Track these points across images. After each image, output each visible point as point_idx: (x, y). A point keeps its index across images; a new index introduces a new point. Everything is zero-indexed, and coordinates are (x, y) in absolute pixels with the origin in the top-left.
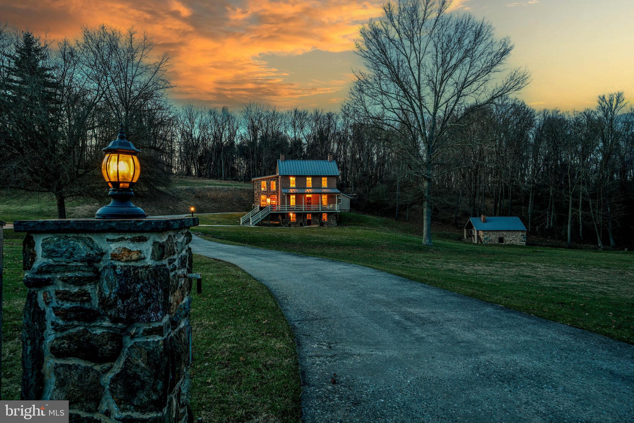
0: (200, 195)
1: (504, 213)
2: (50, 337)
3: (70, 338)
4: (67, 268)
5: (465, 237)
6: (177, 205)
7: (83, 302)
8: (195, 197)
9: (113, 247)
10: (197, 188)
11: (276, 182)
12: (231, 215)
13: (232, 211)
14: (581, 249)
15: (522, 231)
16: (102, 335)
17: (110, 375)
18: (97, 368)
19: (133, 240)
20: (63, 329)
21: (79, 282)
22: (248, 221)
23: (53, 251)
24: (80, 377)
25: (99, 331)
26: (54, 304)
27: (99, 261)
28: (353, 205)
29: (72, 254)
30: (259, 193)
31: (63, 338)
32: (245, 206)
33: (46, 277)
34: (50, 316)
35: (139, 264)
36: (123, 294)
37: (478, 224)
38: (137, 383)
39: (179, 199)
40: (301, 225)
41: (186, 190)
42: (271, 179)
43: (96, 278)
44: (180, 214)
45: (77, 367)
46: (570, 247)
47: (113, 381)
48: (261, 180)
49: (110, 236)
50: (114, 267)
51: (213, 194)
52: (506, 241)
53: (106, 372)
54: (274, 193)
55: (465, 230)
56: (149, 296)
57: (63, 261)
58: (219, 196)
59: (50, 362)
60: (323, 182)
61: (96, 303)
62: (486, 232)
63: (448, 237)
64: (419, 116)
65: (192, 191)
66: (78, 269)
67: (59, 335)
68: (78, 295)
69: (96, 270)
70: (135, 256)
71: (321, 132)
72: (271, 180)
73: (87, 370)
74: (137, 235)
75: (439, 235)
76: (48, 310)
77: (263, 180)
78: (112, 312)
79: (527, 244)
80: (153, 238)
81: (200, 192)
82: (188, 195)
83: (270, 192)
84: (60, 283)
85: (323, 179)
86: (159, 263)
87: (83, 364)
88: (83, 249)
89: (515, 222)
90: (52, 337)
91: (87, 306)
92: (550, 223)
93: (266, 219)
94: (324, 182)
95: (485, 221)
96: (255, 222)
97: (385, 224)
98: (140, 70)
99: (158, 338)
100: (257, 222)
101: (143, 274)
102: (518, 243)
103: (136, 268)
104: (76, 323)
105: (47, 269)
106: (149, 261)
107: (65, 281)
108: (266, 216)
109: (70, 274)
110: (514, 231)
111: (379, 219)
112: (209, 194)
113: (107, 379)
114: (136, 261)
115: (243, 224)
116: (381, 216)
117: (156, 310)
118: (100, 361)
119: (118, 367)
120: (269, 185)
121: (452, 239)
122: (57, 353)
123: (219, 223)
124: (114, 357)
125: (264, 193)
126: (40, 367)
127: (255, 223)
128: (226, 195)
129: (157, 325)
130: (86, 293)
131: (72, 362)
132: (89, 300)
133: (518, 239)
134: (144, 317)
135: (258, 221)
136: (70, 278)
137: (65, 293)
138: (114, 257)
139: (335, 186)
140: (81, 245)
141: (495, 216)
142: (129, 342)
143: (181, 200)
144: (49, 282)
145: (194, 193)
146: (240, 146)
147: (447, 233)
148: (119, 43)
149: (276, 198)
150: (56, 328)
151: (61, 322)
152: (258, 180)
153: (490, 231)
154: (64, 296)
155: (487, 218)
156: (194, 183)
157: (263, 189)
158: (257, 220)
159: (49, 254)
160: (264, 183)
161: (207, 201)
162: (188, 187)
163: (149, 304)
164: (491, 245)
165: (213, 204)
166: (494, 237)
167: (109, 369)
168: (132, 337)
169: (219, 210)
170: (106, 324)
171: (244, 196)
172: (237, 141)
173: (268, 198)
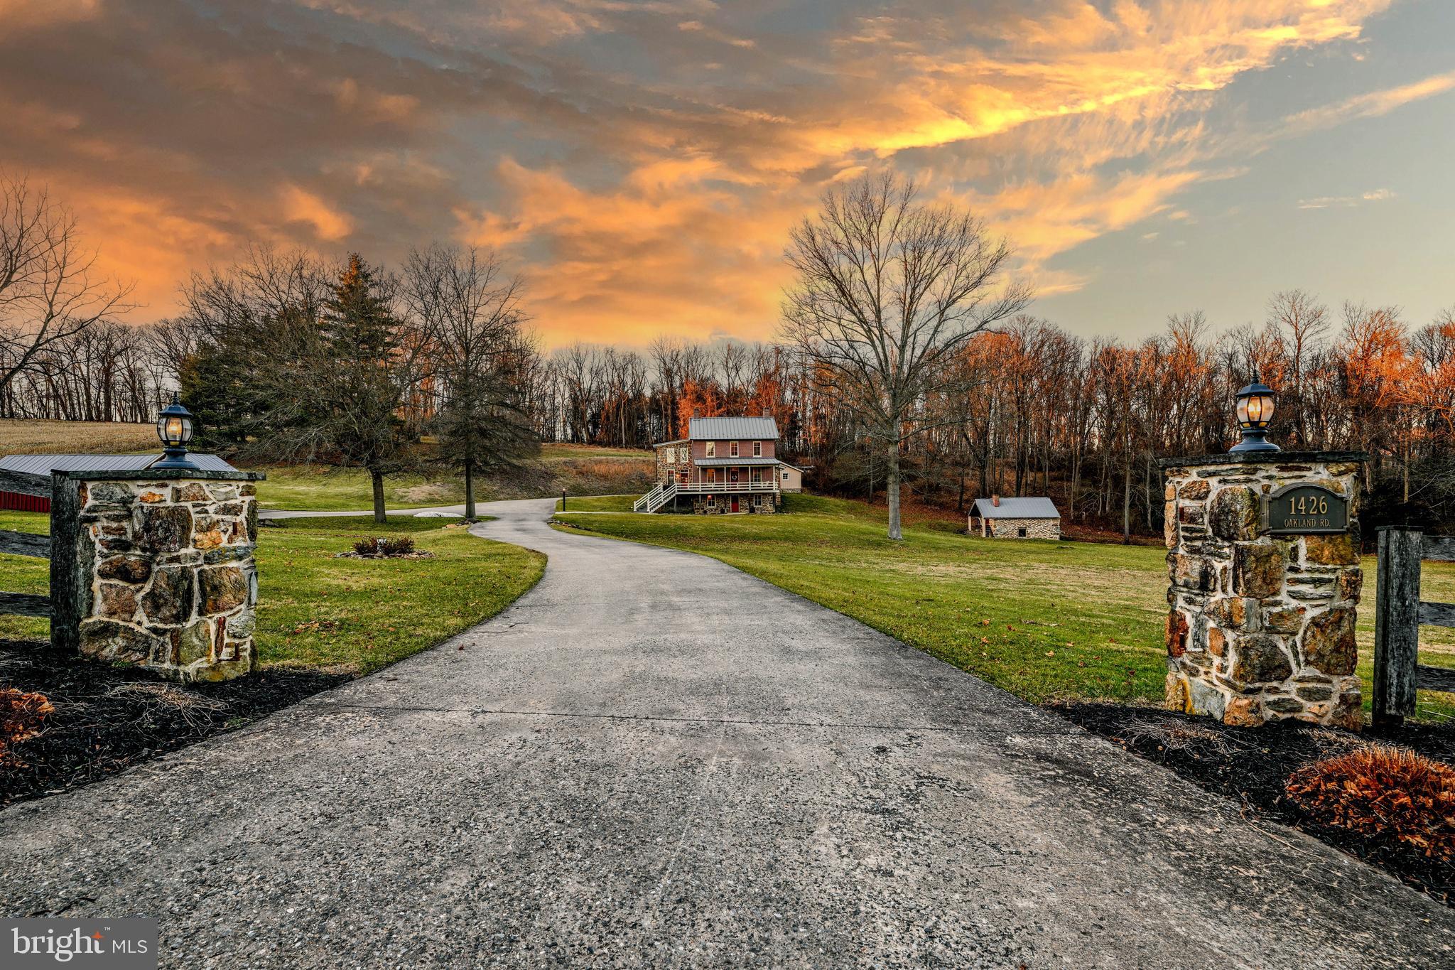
0: (585, 469)
1: (1036, 492)
2: (99, 562)
3: (111, 563)
4: (108, 509)
5: (970, 528)
7: (120, 535)
9: (142, 492)
10: (581, 459)
11: (688, 450)
12: (623, 497)
13: (629, 493)
14: (1145, 544)
15: (1054, 519)
16: (135, 562)
17: (142, 593)
18: (132, 587)
19: (157, 486)
20: (106, 557)
21: (117, 519)
22: (644, 507)
23: (98, 495)
24: (118, 594)
25: (133, 559)
26: (101, 537)
27: (131, 503)
28: (805, 482)
29: (111, 497)
30: (663, 466)
31: (106, 563)
33: (94, 514)
34: (98, 547)
35: (161, 505)
36: (148, 528)
37: (987, 507)
38: (162, 601)
39: (554, 476)
40: (723, 512)
41: (565, 463)
42: (682, 446)
43: (129, 516)
45: (116, 586)
46: (1127, 543)
47: (144, 598)
48: (667, 446)
49: (140, 483)
50: (142, 508)
51: (602, 469)
53: (138, 591)
54: (685, 466)
55: (970, 518)
56: (167, 530)
57: (105, 502)
58: (611, 471)
59: (98, 582)
61: (130, 536)
62: (999, 521)
63: (944, 529)
64: (880, 349)
65: (573, 464)
66: (115, 508)
67: (104, 560)
68: (117, 529)
69: (129, 510)
70: (157, 499)
71: (767, 376)
72: (679, 446)
73: (124, 589)
74: (161, 482)
75: (930, 526)
76: (97, 541)
77: (670, 446)
78: (141, 543)
79: (1061, 538)
80: (172, 484)
81: (585, 465)
82: (567, 471)
83: (679, 464)
84: (104, 520)
86: (177, 504)
87: (121, 584)
88: (119, 493)
89: (1044, 507)
90: (100, 563)
91: (123, 538)
92: (1104, 508)
93: (670, 504)
95: (997, 505)
96: (654, 507)
97: (850, 510)
98: (485, 299)
99: (177, 565)
100: (657, 508)
101: (163, 513)
102: (1048, 536)
103: (158, 508)
104: (116, 551)
105: (94, 509)
106: (170, 503)
107: (107, 518)
108: (670, 498)
109: (110, 513)
110: (1041, 519)
111: (843, 502)
112: (597, 468)
113: (139, 597)
114: (159, 502)
115: (637, 510)
116: (848, 498)
117: (174, 542)
118: (134, 582)
119: (148, 587)
120: (677, 454)
121: (950, 531)
122: (103, 575)
123: (603, 509)
124: (145, 579)
125: (672, 466)
126: (91, 585)
127: (654, 509)
128: (622, 469)
129: (175, 554)
130: (122, 528)
131: (114, 582)
132: (125, 533)
133: (1050, 531)
134: (164, 547)
135: (659, 506)
136: (110, 516)
137: (108, 528)
138: (143, 499)
139: (773, 454)
140: (118, 490)
141: (1018, 496)
142: (156, 568)
144: (95, 520)
145: (576, 467)
146: (653, 399)
147: (945, 522)
148: (458, 263)
149: (688, 473)
150: (103, 556)
151: (105, 551)
154: (107, 530)
155: (1002, 500)
156: (577, 454)
157: (669, 460)
158: (657, 505)
159: (96, 496)
160: (671, 451)
161: (593, 479)
162: (569, 459)
163: (168, 537)
164: (1008, 540)
165: (602, 483)
166: (1011, 528)
167: (142, 588)
168: (158, 564)
169: (609, 491)
170: (138, 552)
171: (647, 471)
172: (648, 393)
173: (677, 473)
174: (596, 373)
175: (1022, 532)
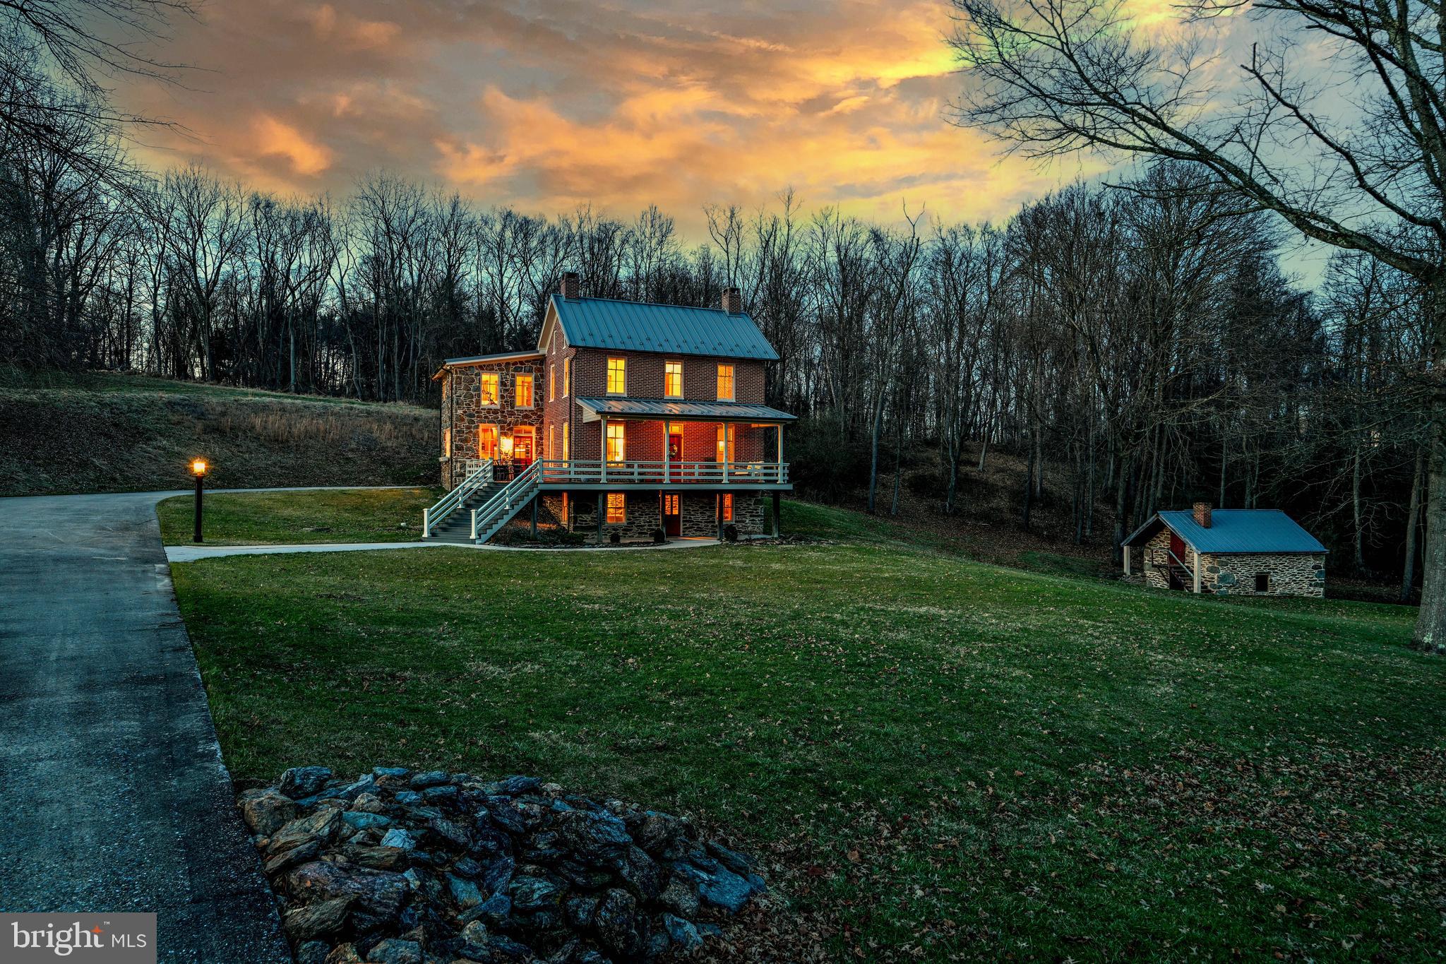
0: (227, 421)
5: (1127, 571)
6: (126, 456)
8: (205, 431)
11: (536, 379)
12: (359, 494)
13: (345, 482)
15: (1316, 555)
30: (471, 416)
32: (389, 465)
39: (139, 436)
41: (171, 404)
42: (519, 367)
44: (139, 490)
48: (482, 367)
52: (1273, 585)
54: (526, 418)
55: (1128, 549)
58: (295, 431)
60: (720, 381)
62: (1223, 559)
65: (194, 409)
72: (516, 370)
77: (489, 368)
79: (1327, 594)
81: (223, 414)
82: (179, 423)
83: (511, 414)
85: (721, 369)
93: (529, 513)
94: (726, 383)
95: (1209, 524)
96: (489, 526)
100: (496, 528)
102: (1305, 590)
108: (527, 500)
110: (1295, 554)
112: (258, 422)
115: (433, 535)
120: (507, 389)
125: (493, 416)
127: (490, 533)
128: (322, 428)
133: (1305, 578)
135: (501, 523)
139: (762, 398)
143: (149, 439)
145: (202, 416)
149: (534, 435)
152: (470, 367)
153: (1236, 555)
157: (485, 403)
158: (495, 520)
160: (491, 381)
161: (253, 446)
162: (178, 396)
164: (1237, 597)
165: (276, 458)
166: (1244, 572)
173: (505, 434)
174: (232, 248)
175: (1262, 581)
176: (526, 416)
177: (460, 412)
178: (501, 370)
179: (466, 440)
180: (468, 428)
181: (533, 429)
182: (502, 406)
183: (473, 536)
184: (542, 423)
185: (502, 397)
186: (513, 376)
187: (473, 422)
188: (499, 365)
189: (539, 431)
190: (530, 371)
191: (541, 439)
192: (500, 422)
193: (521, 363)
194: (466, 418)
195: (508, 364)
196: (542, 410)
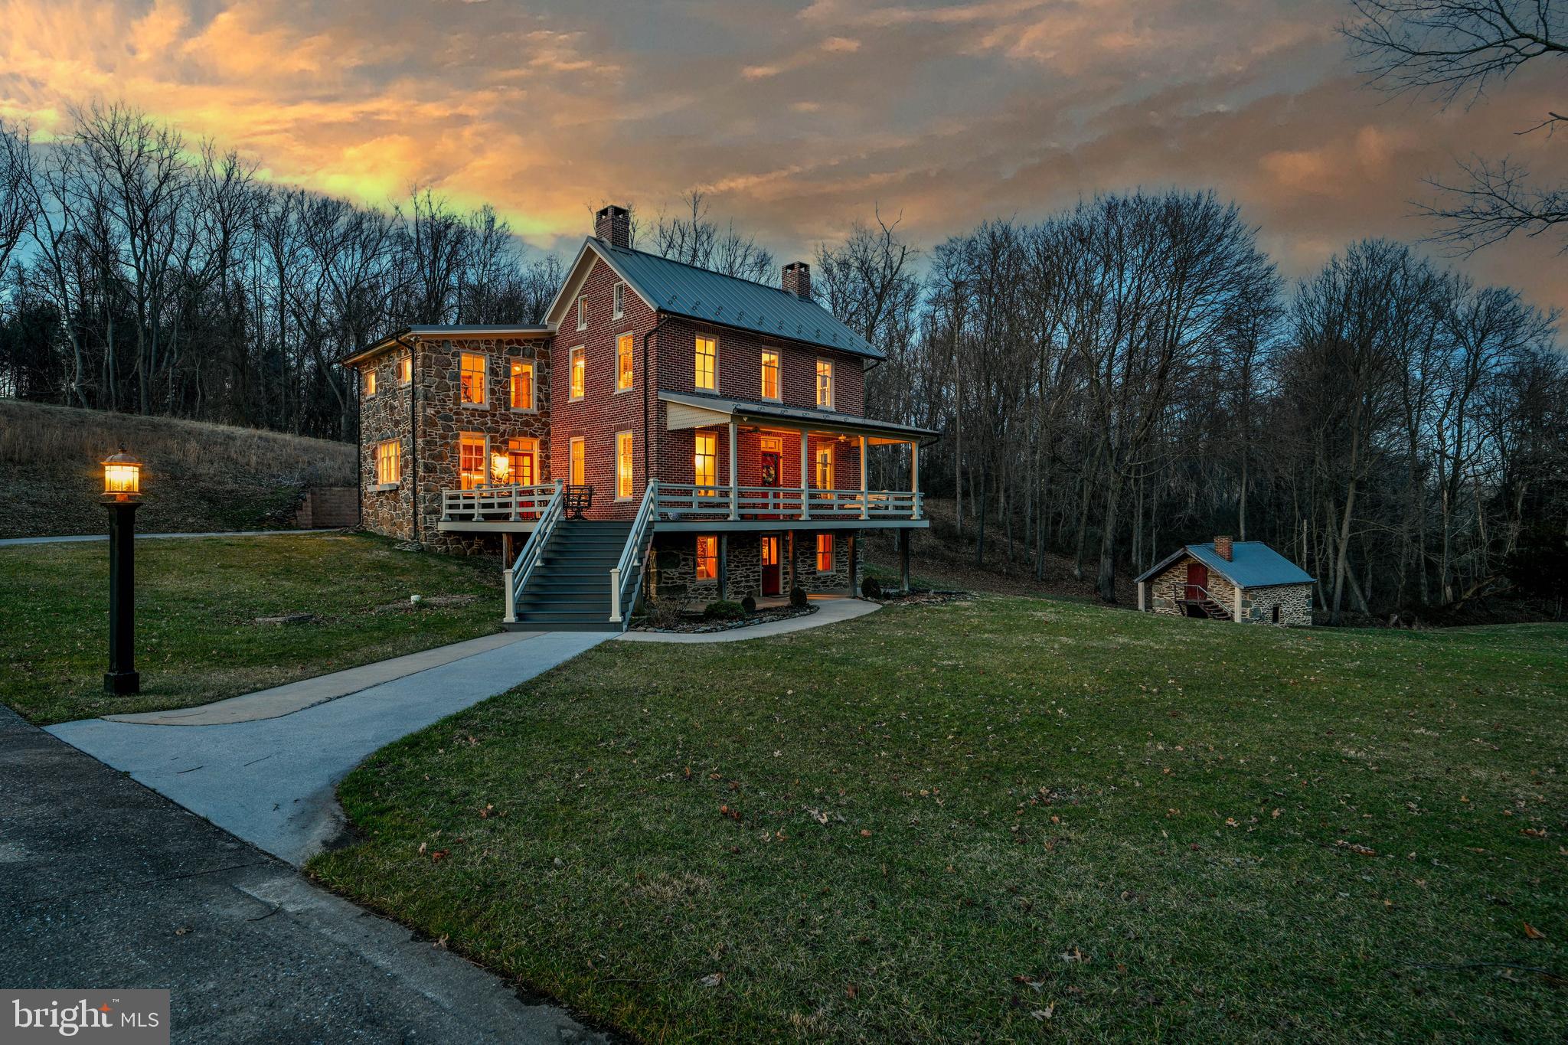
11: (539, 369)
30: (447, 418)
37: (1220, 565)
42: (516, 347)
48: (461, 343)
52: (1283, 616)
72: (512, 352)
77: (473, 346)
79: (1314, 622)
83: (506, 419)
85: (816, 365)
95: (1231, 557)
96: (628, 595)
110: (1296, 585)
120: (498, 378)
125: (479, 420)
133: (1301, 608)
149: (536, 451)
152: (445, 341)
153: (1260, 588)
157: (468, 398)
160: (475, 367)
173: (498, 450)
175: (1276, 613)
176: (527, 424)
177: (430, 411)
178: (491, 350)
179: (440, 457)
180: (443, 437)
181: (536, 444)
182: (492, 405)
183: (616, 616)
184: (548, 434)
185: (492, 392)
186: (508, 361)
187: (450, 429)
188: (487, 342)
189: (544, 445)
190: (531, 356)
191: (548, 457)
192: (489, 430)
193: (519, 342)
194: (440, 422)
195: (500, 342)
196: (548, 414)
